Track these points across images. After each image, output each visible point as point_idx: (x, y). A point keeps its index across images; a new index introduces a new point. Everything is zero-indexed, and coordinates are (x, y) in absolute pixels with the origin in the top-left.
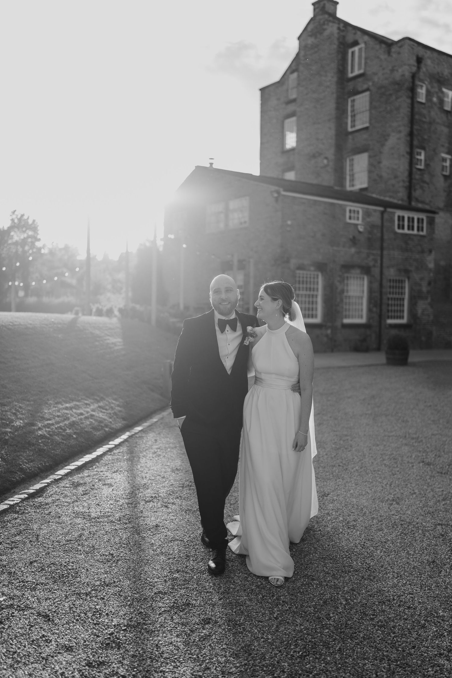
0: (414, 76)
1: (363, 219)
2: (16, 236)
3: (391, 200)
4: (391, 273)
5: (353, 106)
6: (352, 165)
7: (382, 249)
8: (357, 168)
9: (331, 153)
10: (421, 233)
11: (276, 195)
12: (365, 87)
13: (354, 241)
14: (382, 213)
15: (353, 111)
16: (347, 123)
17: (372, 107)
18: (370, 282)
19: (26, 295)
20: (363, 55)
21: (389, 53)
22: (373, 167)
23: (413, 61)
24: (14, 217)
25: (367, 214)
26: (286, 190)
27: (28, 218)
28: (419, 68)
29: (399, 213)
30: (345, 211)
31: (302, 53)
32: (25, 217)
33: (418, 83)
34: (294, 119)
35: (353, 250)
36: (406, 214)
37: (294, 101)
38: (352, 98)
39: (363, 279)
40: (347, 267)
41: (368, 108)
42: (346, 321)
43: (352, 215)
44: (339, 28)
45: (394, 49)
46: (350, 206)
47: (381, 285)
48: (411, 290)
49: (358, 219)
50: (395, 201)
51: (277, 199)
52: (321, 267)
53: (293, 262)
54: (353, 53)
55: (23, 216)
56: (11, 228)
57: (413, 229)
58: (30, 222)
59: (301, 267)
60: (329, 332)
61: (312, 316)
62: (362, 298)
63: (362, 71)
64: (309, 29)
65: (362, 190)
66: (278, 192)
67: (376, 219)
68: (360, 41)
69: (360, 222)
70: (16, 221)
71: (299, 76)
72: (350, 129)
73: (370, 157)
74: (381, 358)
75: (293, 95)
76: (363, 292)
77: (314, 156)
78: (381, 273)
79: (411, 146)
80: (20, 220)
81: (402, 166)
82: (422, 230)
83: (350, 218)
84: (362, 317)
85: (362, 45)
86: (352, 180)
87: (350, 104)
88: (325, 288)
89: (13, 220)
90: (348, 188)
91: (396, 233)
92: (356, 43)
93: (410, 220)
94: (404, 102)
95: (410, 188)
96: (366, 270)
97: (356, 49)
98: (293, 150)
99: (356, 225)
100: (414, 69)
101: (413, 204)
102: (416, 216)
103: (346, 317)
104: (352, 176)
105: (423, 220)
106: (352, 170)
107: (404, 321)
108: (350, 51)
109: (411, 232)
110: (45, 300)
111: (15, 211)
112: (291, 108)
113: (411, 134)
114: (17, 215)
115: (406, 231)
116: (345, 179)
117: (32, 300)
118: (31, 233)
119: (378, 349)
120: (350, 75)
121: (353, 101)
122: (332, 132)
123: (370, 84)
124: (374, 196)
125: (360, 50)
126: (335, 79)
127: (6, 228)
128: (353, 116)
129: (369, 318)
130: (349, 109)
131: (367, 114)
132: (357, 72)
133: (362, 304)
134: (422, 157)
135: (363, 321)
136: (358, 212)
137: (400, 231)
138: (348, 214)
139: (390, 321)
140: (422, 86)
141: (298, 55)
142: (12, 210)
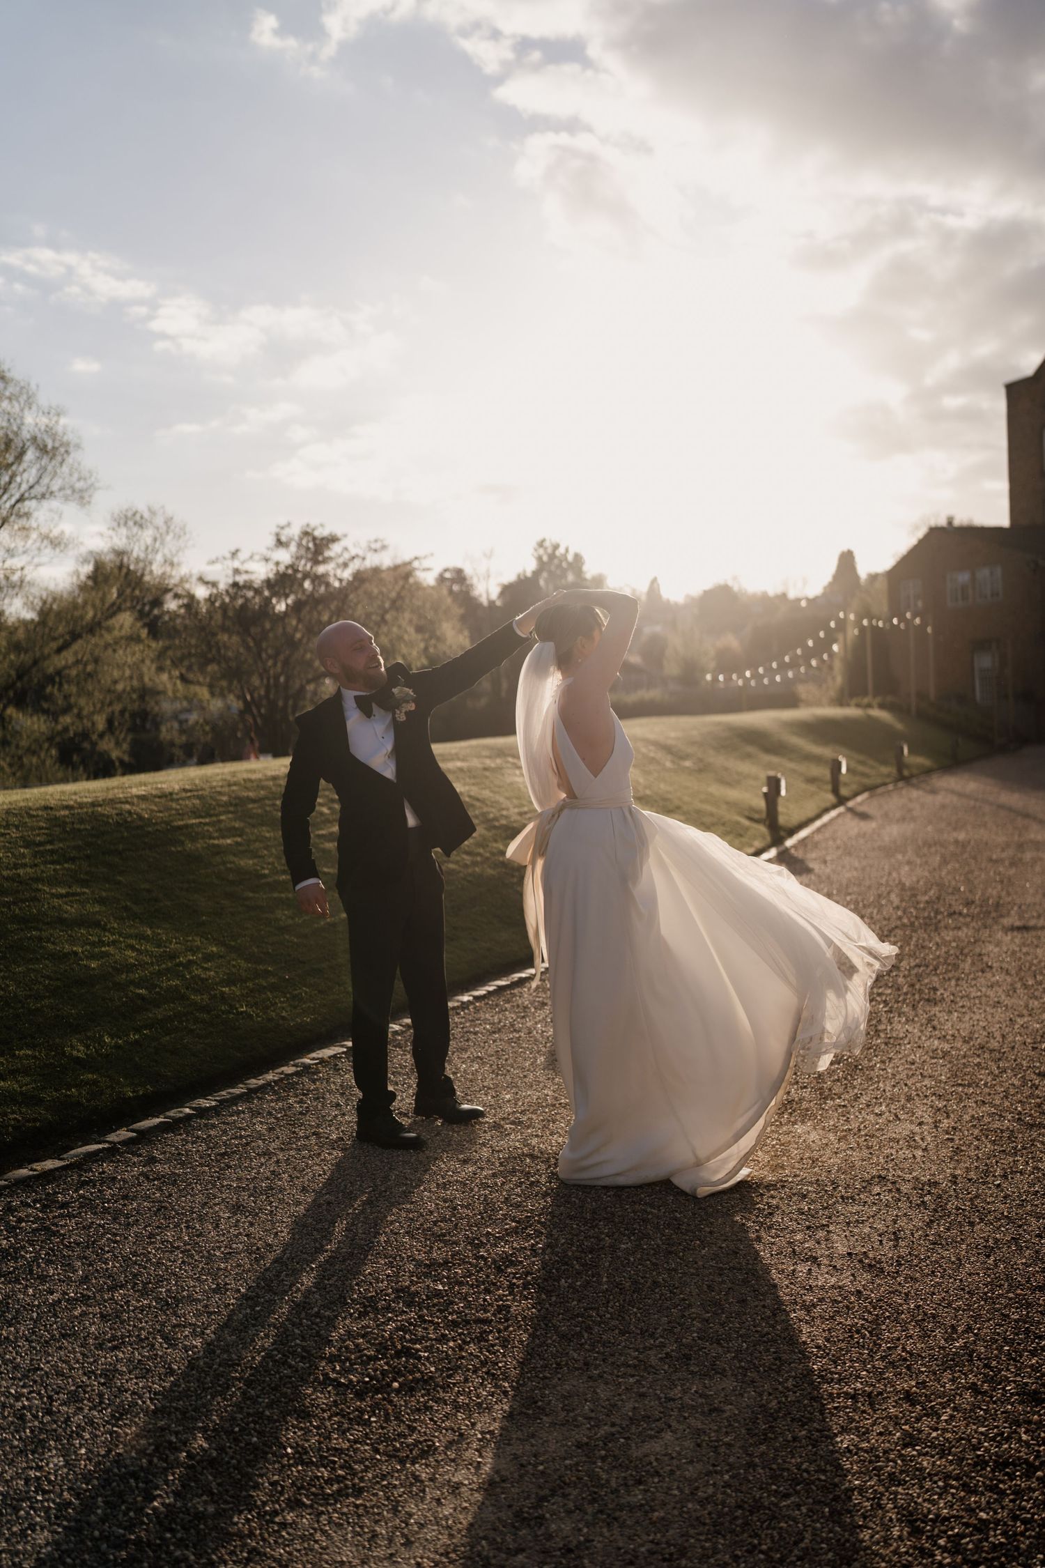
24: (542, 551)
27: (567, 550)
32: (561, 550)
55: (556, 547)
56: (538, 573)
58: (570, 557)
70: (545, 558)
80: (552, 556)
89: (540, 559)
111: (543, 541)
114: (547, 549)
127: (529, 574)
142: (539, 538)
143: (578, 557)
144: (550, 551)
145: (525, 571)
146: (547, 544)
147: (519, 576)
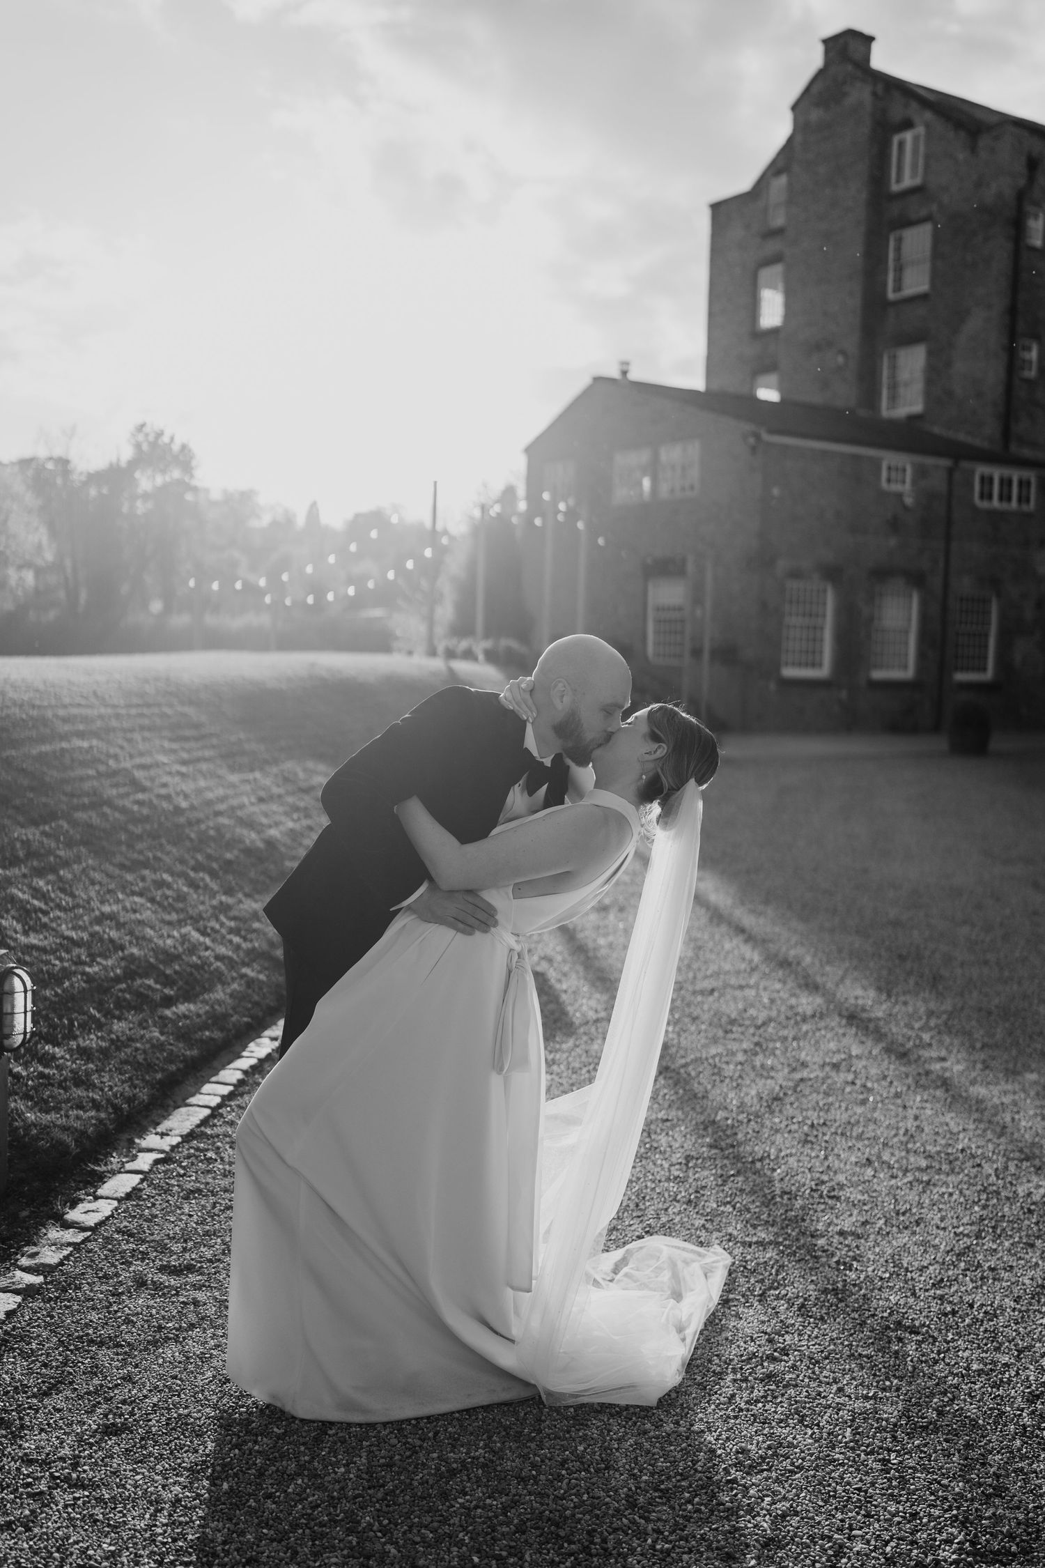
0: (1021, 196)
1: (914, 482)
2: (146, 482)
3: (969, 440)
4: (964, 585)
5: (898, 249)
6: (894, 368)
7: (948, 538)
8: (904, 375)
9: (851, 343)
10: (1025, 508)
11: (752, 440)
12: (923, 212)
13: (895, 525)
14: (950, 472)
15: (898, 258)
16: (885, 285)
17: (937, 254)
18: (924, 604)
19: (168, 609)
20: (922, 148)
21: (973, 149)
22: (935, 373)
23: (1020, 166)
24: (141, 437)
25: (921, 472)
26: (771, 432)
27: (172, 439)
28: (1031, 179)
29: (982, 469)
30: (879, 469)
31: (799, 138)
32: (166, 439)
33: (1029, 208)
34: (778, 269)
35: (893, 542)
36: (997, 473)
37: (779, 232)
38: (898, 233)
39: (911, 596)
40: (881, 574)
41: (928, 253)
42: (877, 675)
43: (893, 474)
44: (874, 94)
45: (984, 141)
46: (889, 458)
47: (945, 608)
48: (1003, 617)
49: (904, 482)
50: (977, 442)
51: (754, 450)
52: (832, 574)
53: (782, 565)
54: (901, 145)
55: (160, 434)
56: (134, 464)
57: (1009, 499)
58: (176, 447)
59: (796, 574)
60: (844, 694)
61: (813, 665)
62: (907, 632)
63: (918, 181)
64: (815, 90)
65: (912, 418)
66: (757, 437)
67: (938, 482)
68: (917, 119)
69: (908, 486)
70: (145, 447)
71: (790, 185)
72: (891, 296)
73: (930, 353)
74: (940, 743)
75: (779, 220)
76: (909, 620)
77: (818, 347)
78: (946, 585)
79: (1012, 334)
80: (154, 445)
81: (992, 374)
82: (1028, 501)
83: (889, 480)
84: (905, 667)
85: (920, 130)
86: (893, 398)
87: (892, 244)
88: (838, 612)
89: (138, 446)
90: (885, 412)
91: (975, 509)
92: (907, 124)
93: (1006, 483)
94: (999, 250)
95: (1007, 416)
96: (917, 579)
97: (908, 136)
98: (774, 331)
99: (899, 496)
100: (1022, 182)
101: (1014, 448)
102: (1016, 475)
103: (876, 667)
104: (894, 387)
105: (1029, 483)
106: (893, 376)
107: (988, 675)
108: (896, 139)
109: (1004, 506)
110: (210, 620)
111: (143, 426)
112: (773, 246)
113: (1012, 311)
114: (147, 435)
115: (996, 503)
116: (880, 394)
117: (180, 620)
118: (176, 474)
119: (936, 728)
120: (895, 188)
121: (899, 240)
122: (855, 302)
123: (934, 207)
124: (937, 430)
125: (916, 139)
126: (864, 196)
127: (123, 464)
128: (899, 269)
129: (920, 668)
130: (891, 255)
131: (927, 267)
132: (908, 182)
133: (906, 643)
134: (1034, 354)
135: (909, 674)
136: (904, 470)
137: (984, 505)
138: (884, 474)
139: (961, 677)
140: (1036, 217)
141: (790, 140)
142: (140, 422)
143: (184, 447)
144: (151, 438)
145: (118, 460)
146: (147, 429)
147: (111, 465)
